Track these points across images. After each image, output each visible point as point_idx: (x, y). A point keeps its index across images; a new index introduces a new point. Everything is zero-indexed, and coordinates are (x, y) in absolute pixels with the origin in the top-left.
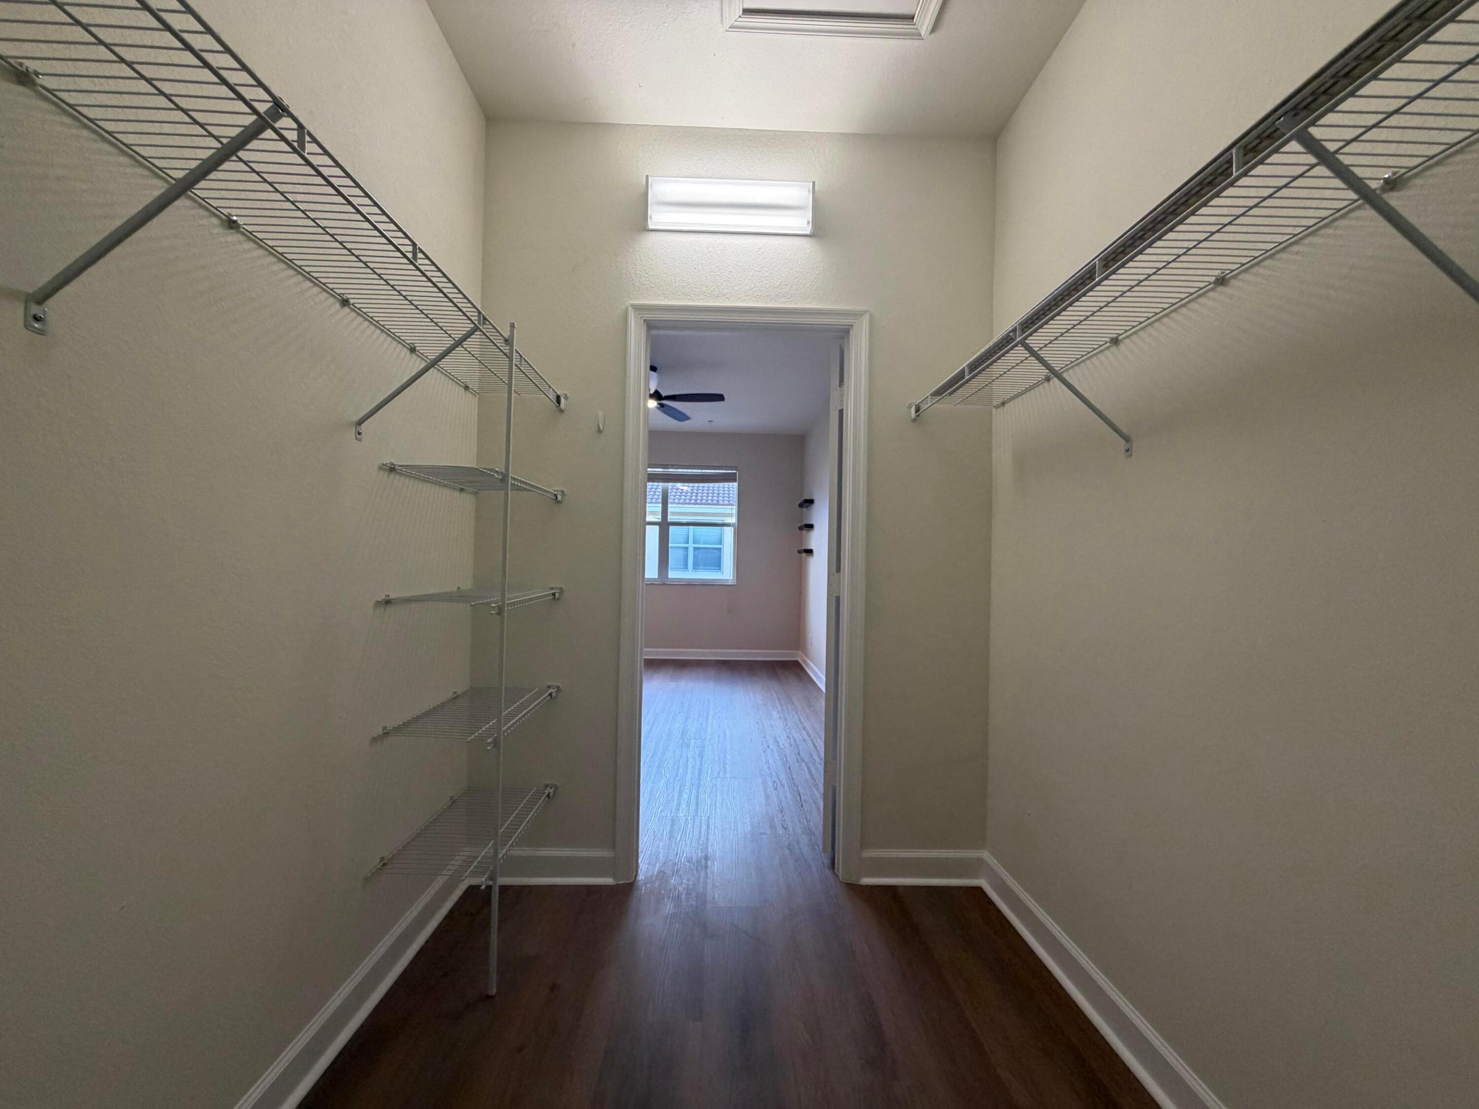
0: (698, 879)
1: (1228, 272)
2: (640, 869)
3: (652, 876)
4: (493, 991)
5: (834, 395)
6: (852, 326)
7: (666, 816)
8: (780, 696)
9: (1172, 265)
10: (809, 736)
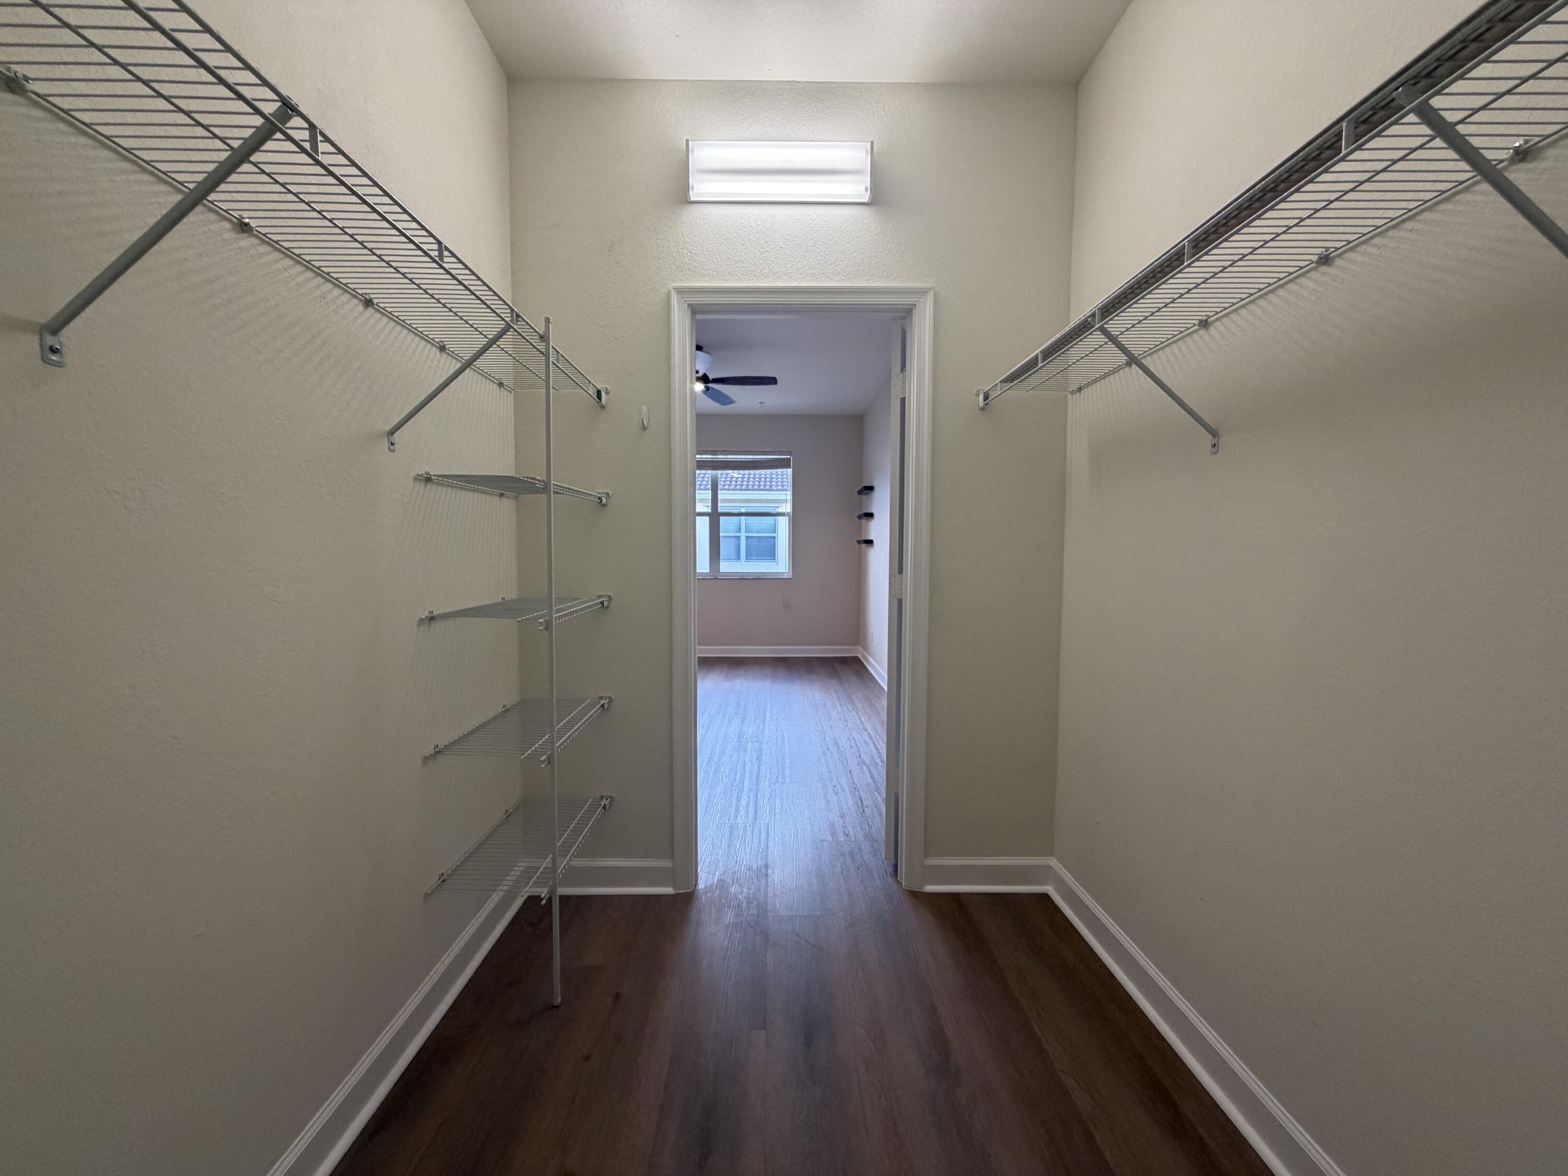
0: (759, 890)
1: (1333, 250)
2: (699, 878)
3: (712, 885)
4: (559, 1000)
5: (896, 381)
6: (915, 305)
7: (725, 824)
8: (840, 695)
9: (1271, 244)
10: (871, 738)
